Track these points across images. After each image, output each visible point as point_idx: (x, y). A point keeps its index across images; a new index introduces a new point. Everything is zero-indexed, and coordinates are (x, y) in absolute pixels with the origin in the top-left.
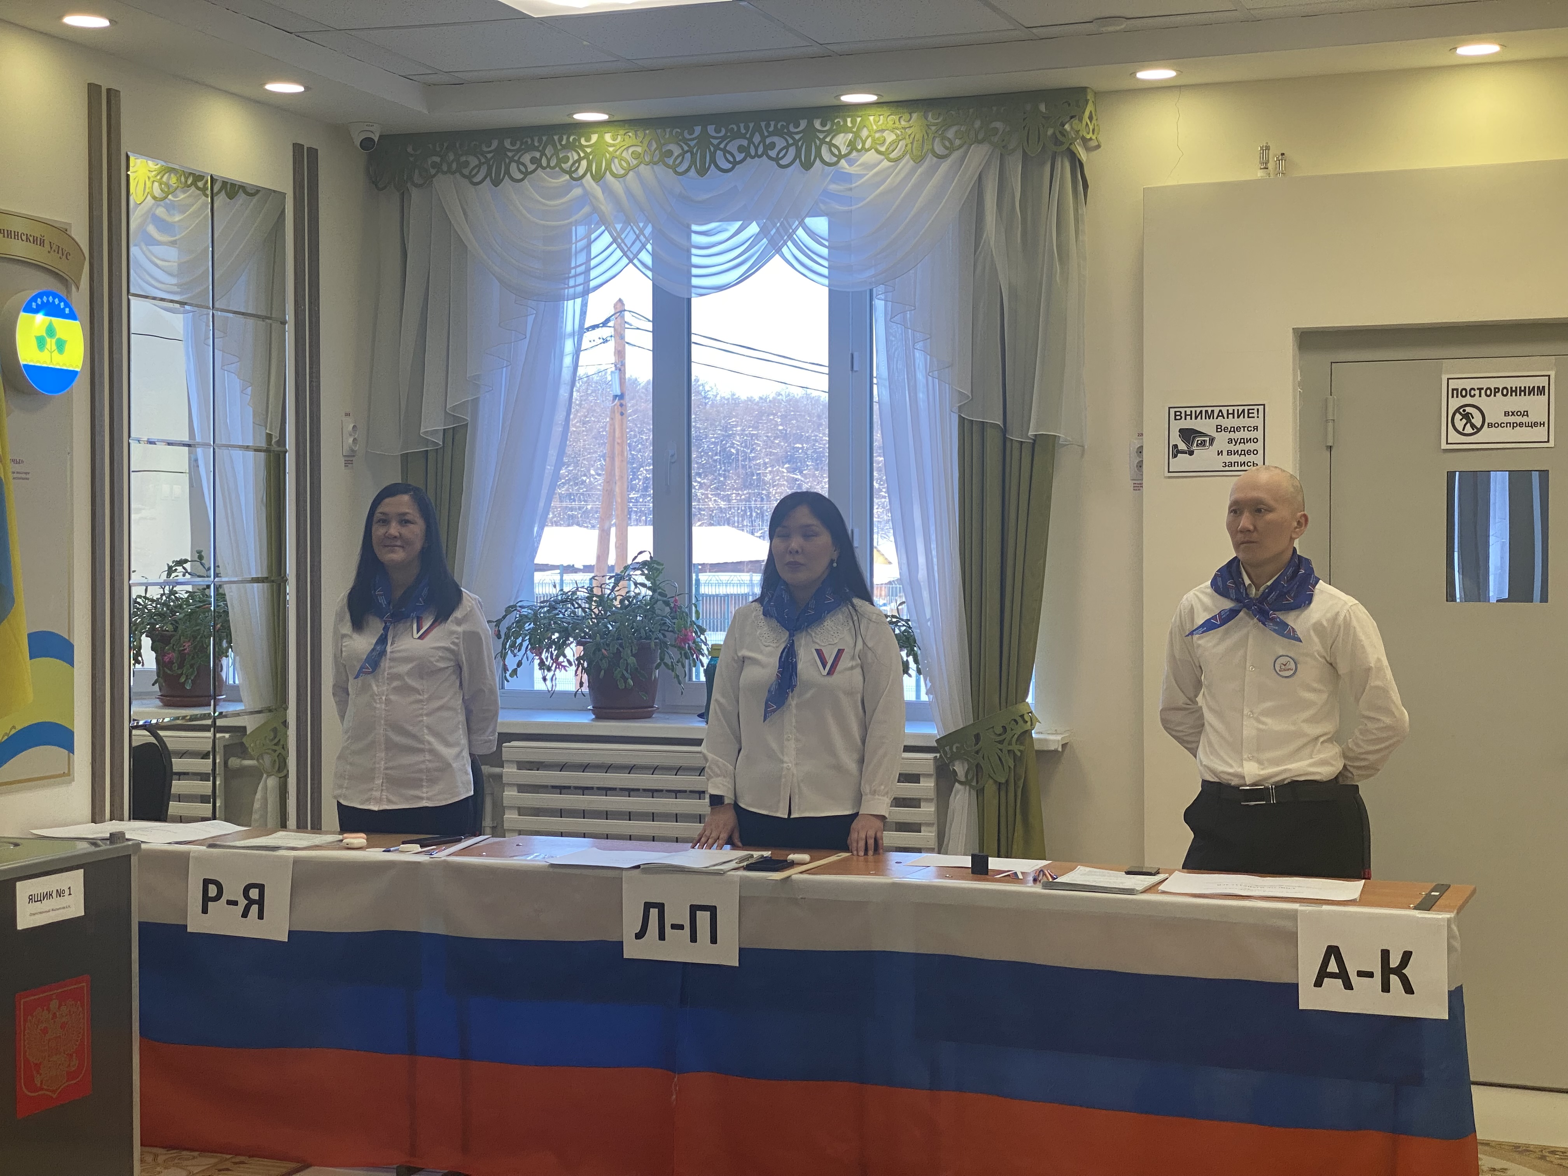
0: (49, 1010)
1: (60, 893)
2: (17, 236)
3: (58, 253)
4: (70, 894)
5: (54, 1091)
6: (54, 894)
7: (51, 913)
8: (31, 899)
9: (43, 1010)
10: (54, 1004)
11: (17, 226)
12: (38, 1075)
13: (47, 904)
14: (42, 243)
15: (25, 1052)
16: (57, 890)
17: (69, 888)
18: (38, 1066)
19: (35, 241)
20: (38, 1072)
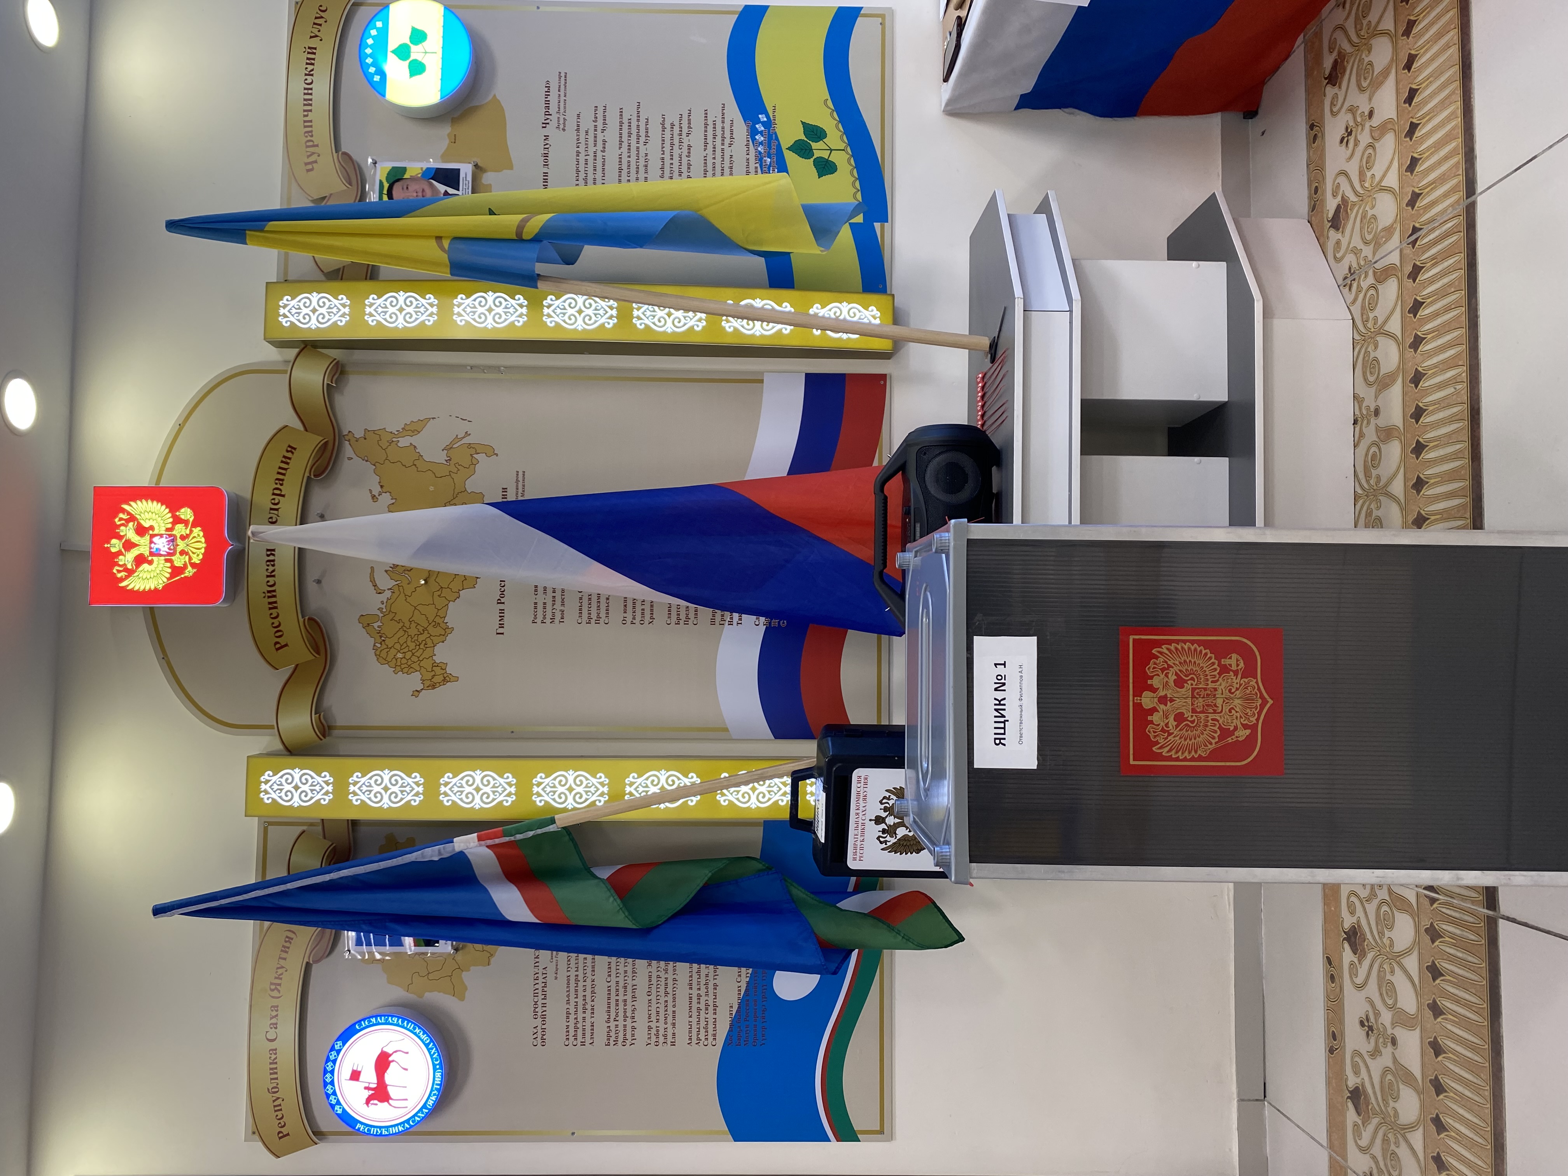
0: (1154, 710)
1: (1000, 686)
2: (308, 91)
3: (320, 25)
4: (1004, 664)
5: (1262, 707)
6: (1000, 695)
7: (1024, 702)
8: (999, 741)
9: (1152, 722)
10: (1147, 700)
11: (298, 86)
12: (1236, 733)
13: (1010, 713)
14: (312, 50)
15: (1200, 759)
16: (996, 689)
17: (996, 665)
18: (1225, 733)
19: (310, 62)
20: (1232, 733)
